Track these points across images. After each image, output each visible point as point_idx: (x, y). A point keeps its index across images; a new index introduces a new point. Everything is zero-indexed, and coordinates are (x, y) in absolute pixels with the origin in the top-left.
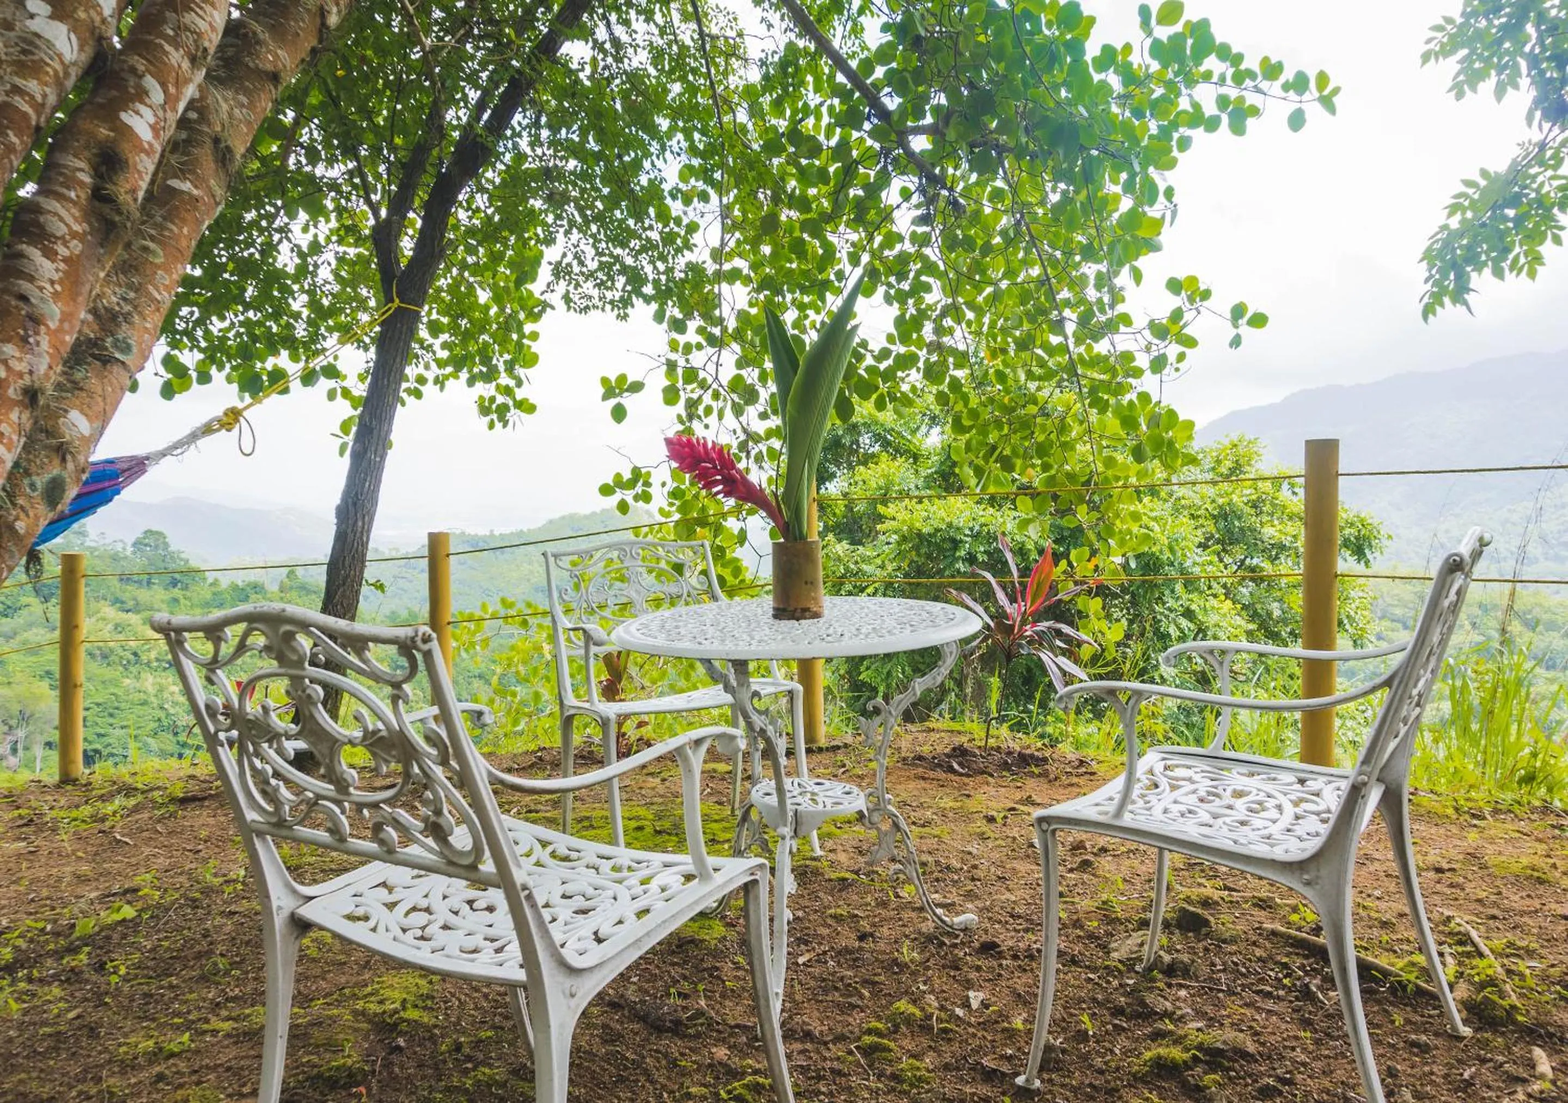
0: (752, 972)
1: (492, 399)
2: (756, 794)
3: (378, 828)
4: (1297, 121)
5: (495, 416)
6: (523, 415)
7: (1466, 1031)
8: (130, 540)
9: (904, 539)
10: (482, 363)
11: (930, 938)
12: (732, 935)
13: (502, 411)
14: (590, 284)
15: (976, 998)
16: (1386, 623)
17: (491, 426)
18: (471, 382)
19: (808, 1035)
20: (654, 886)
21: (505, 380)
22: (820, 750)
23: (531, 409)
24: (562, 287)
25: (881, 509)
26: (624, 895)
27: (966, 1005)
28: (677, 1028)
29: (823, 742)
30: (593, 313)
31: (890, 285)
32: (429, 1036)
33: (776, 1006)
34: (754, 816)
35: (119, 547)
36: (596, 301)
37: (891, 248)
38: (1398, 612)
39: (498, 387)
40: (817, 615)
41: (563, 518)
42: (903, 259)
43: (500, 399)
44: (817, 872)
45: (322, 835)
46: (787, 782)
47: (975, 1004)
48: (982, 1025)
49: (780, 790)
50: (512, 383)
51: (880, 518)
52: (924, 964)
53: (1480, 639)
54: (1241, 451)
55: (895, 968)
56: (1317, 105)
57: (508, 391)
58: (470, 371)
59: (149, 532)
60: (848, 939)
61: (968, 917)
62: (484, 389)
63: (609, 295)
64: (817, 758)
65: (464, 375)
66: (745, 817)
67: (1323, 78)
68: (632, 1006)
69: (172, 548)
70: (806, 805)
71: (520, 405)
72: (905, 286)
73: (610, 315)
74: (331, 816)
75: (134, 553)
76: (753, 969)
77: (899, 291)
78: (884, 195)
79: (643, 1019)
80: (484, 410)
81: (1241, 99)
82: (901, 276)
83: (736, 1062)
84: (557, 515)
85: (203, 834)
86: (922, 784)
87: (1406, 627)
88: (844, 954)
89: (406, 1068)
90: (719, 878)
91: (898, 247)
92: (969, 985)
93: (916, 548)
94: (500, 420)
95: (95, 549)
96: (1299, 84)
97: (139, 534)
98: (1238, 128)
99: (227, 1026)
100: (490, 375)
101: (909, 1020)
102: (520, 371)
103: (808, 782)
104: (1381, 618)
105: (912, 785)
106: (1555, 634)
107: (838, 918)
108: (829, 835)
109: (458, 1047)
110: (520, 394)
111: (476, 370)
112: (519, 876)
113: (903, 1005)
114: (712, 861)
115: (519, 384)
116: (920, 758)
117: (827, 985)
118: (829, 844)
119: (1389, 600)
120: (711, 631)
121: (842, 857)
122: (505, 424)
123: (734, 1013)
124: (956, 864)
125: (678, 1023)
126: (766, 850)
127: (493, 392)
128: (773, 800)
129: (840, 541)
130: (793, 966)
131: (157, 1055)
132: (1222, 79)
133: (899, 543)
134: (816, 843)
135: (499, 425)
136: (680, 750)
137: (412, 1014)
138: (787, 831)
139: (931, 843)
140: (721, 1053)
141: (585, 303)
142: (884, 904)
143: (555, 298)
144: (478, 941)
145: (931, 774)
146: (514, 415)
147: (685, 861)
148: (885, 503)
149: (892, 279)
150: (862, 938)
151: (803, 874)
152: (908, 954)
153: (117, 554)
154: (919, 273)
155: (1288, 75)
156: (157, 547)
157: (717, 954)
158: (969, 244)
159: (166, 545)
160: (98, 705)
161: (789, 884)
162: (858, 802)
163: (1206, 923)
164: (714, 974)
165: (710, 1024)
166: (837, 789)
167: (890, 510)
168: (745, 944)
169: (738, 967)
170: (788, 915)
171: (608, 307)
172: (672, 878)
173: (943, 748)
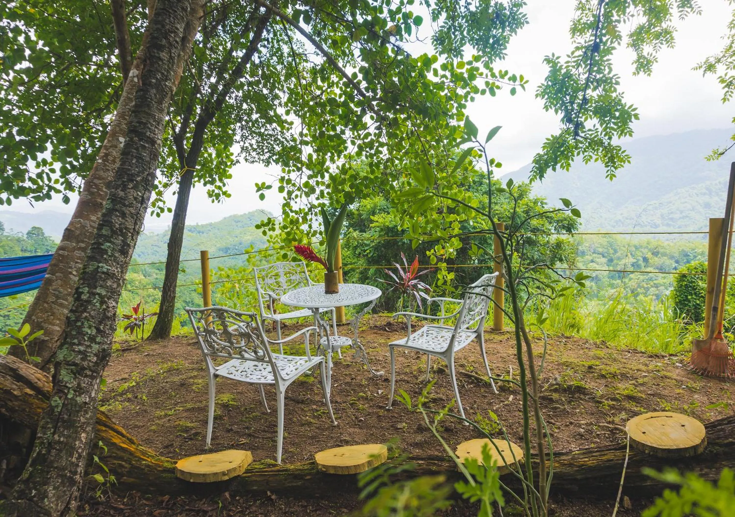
0: (323, 389)
1: (213, 191)
2: (322, 341)
3: (240, 352)
4: (513, 92)
5: (214, 198)
6: (226, 198)
7: (497, 392)
8: (25, 232)
9: (382, 230)
10: (209, 177)
11: (371, 378)
12: (316, 380)
13: (218, 196)
14: (255, 153)
15: (380, 392)
16: (596, 255)
17: (213, 201)
18: (205, 185)
19: (337, 402)
20: (298, 363)
21: (218, 183)
22: (343, 325)
23: (229, 196)
24: (244, 154)
25: (372, 217)
26: (291, 366)
27: (378, 393)
28: (302, 402)
29: (344, 322)
30: (255, 163)
31: (367, 152)
32: (238, 408)
33: (329, 395)
34: (321, 347)
35: (20, 235)
36: (257, 159)
37: (367, 138)
38: (600, 250)
39: (216, 186)
40: (337, 292)
41: (230, 216)
42: (372, 142)
43: (217, 191)
44: (340, 363)
45: (226, 355)
46: (330, 338)
47: (380, 393)
48: (381, 397)
49: (328, 340)
50: (221, 185)
51: (372, 221)
52: (368, 385)
53: (635, 261)
54: (523, 188)
55: (361, 386)
56: (520, 87)
57: (219, 188)
58: (204, 180)
59: (34, 228)
60: (348, 380)
61: (382, 373)
62: (210, 187)
63: (262, 157)
64: (341, 328)
65: (202, 181)
66: (319, 348)
67: (522, 77)
68: (290, 398)
69: (46, 235)
70: (335, 343)
71: (225, 193)
72: (373, 152)
73: (262, 165)
74: (229, 351)
75: (27, 238)
76: (323, 388)
77: (370, 154)
78: (363, 119)
79: (293, 400)
80: (210, 196)
81: (494, 83)
82: (371, 148)
83: (318, 408)
84: (227, 215)
85: (138, 360)
86: (375, 335)
87: (604, 256)
88: (347, 384)
89: (233, 414)
90: (313, 361)
91: (370, 138)
92: (379, 389)
93: (387, 234)
94: (217, 199)
95: (8, 236)
96: (513, 78)
97: (30, 229)
98: (493, 93)
99: (181, 408)
100: (212, 182)
101: (362, 397)
102: (226, 181)
103: (336, 337)
104: (593, 253)
105: (372, 336)
106: (666, 258)
107: (346, 375)
108: (345, 352)
109: (246, 409)
110: (224, 189)
111: (207, 179)
112: (274, 360)
113: (361, 394)
114: (312, 358)
115: (224, 185)
116: (376, 327)
117: (342, 391)
118: (344, 355)
119: (596, 245)
120: (308, 298)
121: (348, 359)
122: (219, 202)
123: (317, 398)
124: (381, 359)
125: (303, 401)
126: (324, 355)
127: (214, 188)
128: (326, 343)
129: (355, 230)
130: (332, 387)
131: (166, 415)
132: (487, 76)
133: (380, 232)
134: (340, 355)
135: (216, 201)
136: (304, 333)
137: (231, 403)
138: (330, 351)
139: (375, 353)
140: (314, 407)
141: (252, 160)
142: (359, 371)
143: (241, 159)
144: (259, 377)
145: (379, 332)
146: (222, 197)
147: (306, 358)
148: (374, 214)
149: (368, 149)
150: (352, 379)
151: (336, 364)
152: (364, 382)
153: (19, 238)
154: (377, 147)
155: (510, 75)
156: (38, 235)
157: (312, 385)
158: (396, 136)
159: (43, 234)
160: (15, 309)
161: (331, 365)
162: (350, 342)
163: (444, 371)
164: (312, 390)
165: (311, 400)
166: (344, 339)
167: (375, 218)
168: (321, 382)
169: (318, 388)
170: (331, 372)
171: (261, 162)
172: (302, 362)
173: (384, 323)
